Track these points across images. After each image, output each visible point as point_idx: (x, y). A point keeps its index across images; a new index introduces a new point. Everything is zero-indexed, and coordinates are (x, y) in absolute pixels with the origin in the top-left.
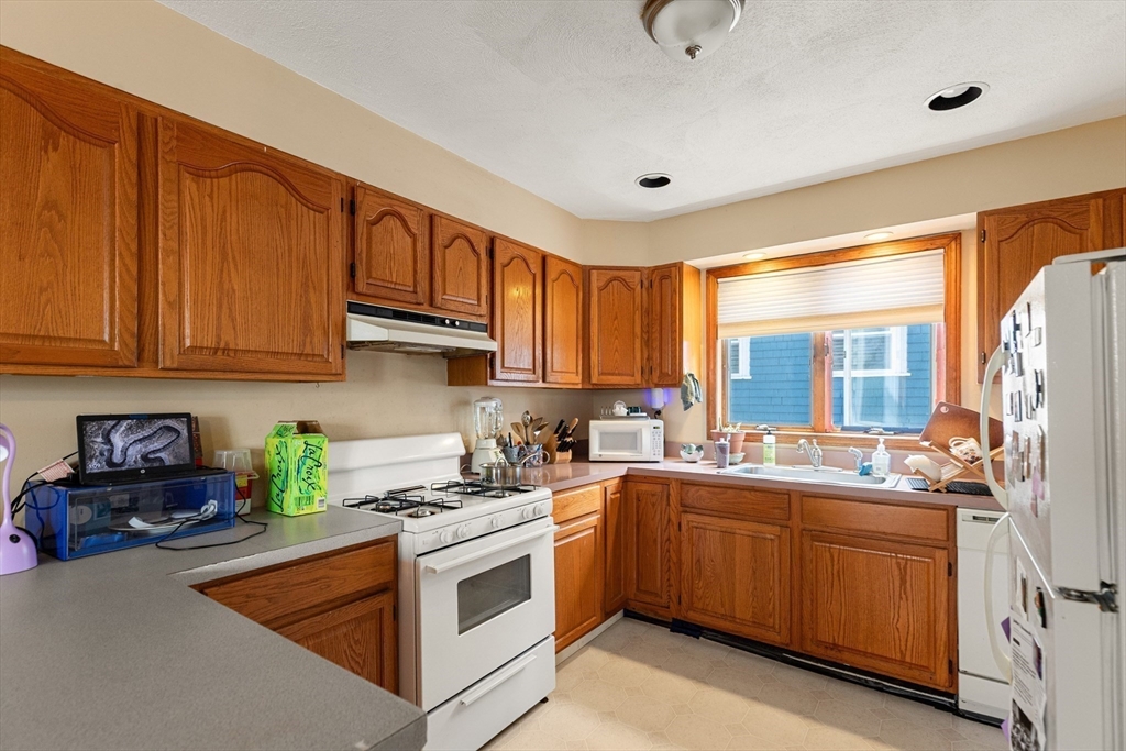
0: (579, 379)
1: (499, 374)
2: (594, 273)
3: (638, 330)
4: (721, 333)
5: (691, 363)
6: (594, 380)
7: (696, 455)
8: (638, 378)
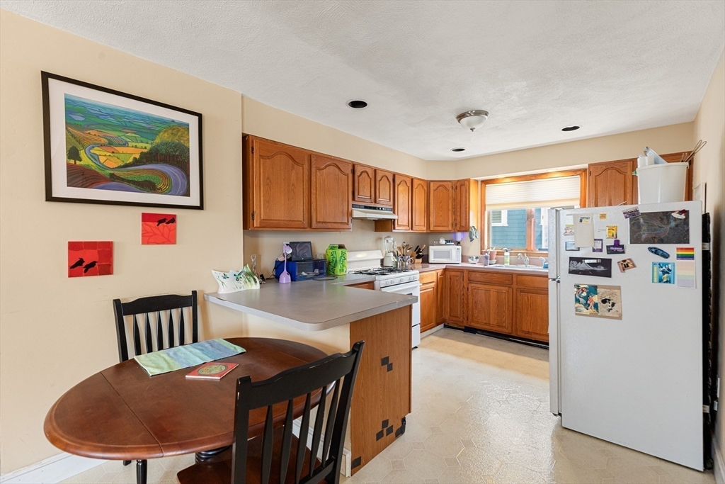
0: (425, 229)
1: (397, 228)
2: (432, 184)
3: (450, 207)
5: (473, 222)
6: (431, 229)
7: (475, 261)
8: (450, 228)
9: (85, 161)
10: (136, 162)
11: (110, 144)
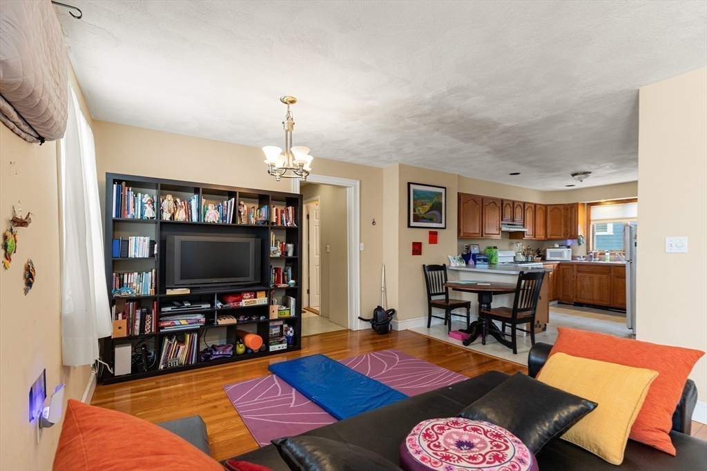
0: (543, 237)
1: (525, 237)
2: (549, 207)
3: (563, 223)
4: (592, 223)
5: (580, 232)
6: (548, 237)
7: (582, 259)
8: (563, 236)
9: (417, 213)
10: (429, 211)
11: (422, 205)
